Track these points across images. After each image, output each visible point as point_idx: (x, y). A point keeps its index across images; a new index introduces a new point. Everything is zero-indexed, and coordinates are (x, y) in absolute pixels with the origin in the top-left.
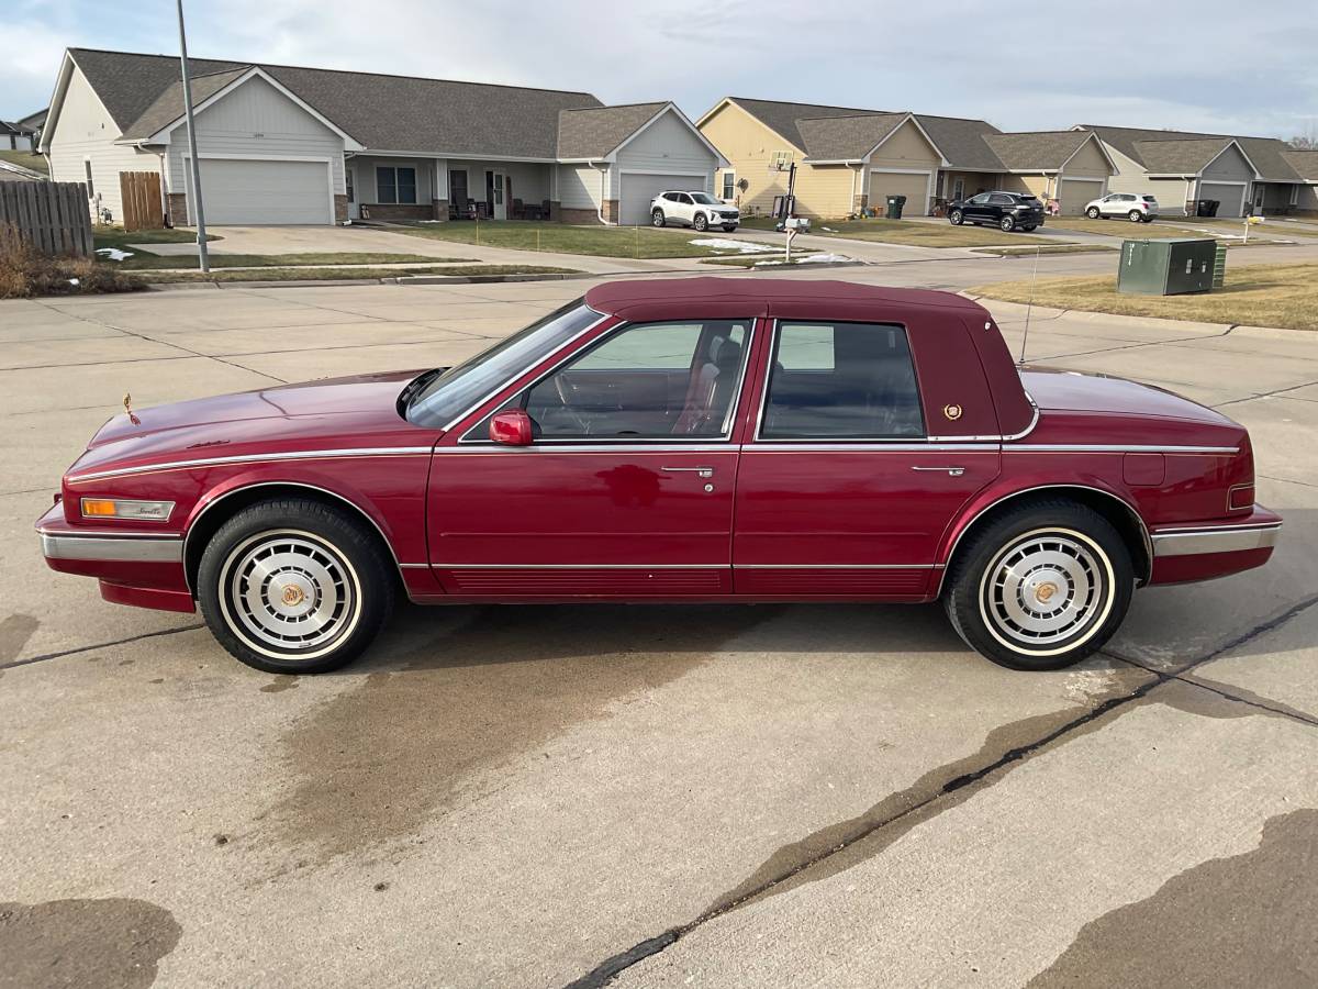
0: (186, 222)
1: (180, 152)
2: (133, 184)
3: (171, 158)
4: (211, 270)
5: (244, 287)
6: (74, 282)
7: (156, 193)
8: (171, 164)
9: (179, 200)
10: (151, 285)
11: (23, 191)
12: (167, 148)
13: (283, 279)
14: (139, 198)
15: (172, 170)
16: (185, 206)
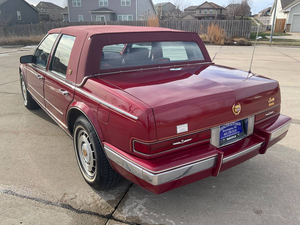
0: (289, 31)
1: (292, 13)
2: (279, 21)
3: (290, 15)
4: (272, 42)
5: (276, 46)
6: (235, 43)
7: (284, 24)
8: (289, 16)
9: (289, 26)
10: (253, 45)
11: (237, 22)
12: (289, 12)
13: (289, 45)
14: (279, 25)
15: (289, 18)
16: (290, 27)
